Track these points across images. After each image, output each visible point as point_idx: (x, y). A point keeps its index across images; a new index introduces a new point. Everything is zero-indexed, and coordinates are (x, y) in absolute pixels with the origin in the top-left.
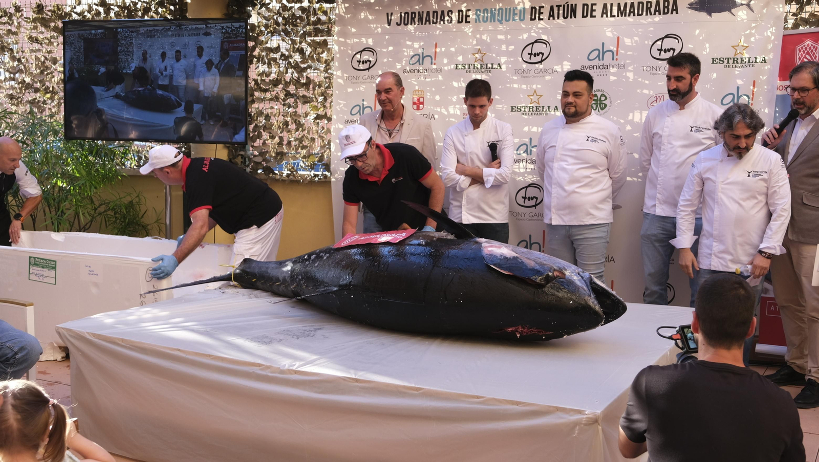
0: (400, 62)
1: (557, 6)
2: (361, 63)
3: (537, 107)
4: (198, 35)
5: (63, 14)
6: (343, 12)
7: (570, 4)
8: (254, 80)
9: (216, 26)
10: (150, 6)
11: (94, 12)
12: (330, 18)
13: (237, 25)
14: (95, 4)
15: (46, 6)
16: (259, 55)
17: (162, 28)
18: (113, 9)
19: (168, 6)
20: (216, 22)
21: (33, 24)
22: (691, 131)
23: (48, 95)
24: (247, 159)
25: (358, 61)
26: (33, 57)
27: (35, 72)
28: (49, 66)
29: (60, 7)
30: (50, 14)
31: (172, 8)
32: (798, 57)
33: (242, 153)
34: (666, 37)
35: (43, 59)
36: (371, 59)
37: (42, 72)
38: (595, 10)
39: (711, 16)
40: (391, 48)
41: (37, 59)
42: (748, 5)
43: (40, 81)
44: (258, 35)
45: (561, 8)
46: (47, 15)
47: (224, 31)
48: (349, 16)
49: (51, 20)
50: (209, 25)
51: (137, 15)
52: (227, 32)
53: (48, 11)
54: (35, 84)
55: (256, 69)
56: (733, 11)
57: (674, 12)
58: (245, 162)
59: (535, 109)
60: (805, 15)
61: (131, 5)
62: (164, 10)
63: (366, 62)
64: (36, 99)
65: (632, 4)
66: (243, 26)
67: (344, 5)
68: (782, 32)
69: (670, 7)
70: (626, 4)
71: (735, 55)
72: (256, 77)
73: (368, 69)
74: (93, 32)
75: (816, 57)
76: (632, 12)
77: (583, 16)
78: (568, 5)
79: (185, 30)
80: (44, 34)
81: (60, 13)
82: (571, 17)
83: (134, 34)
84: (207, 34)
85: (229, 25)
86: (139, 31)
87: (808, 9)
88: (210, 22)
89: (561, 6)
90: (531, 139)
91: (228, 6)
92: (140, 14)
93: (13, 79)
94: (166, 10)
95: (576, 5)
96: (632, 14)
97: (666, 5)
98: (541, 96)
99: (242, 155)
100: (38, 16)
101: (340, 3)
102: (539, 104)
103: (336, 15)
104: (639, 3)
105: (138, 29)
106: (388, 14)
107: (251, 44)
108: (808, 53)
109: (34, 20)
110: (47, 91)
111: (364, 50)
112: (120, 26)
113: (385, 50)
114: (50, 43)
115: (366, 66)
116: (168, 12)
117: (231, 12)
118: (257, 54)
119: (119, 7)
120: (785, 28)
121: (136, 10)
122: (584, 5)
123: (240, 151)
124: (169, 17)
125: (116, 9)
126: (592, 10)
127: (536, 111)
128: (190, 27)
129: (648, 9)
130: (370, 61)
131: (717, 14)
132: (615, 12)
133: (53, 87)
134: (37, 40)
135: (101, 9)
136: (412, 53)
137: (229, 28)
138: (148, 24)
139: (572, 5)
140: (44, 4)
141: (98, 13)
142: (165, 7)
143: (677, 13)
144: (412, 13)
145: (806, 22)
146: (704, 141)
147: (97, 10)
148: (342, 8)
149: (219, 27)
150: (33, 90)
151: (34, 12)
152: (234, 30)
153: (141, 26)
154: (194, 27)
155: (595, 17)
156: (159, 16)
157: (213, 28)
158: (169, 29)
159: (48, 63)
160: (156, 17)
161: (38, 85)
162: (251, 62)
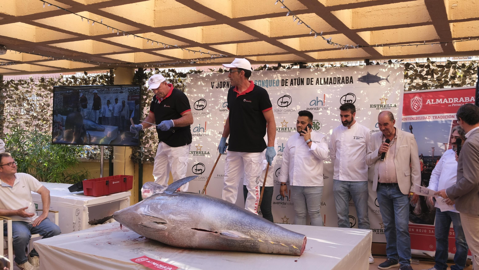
0: (217, 105)
1: (294, 79)
2: (199, 106)
3: (285, 128)
4: (117, 93)
5: (54, 83)
6: (190, 82)
7: (300, 78)
8: (146, 114)
9: (126, 88)
10: (96, 79)
11: (69, 82)
12: (183, 84)
13: (136, 88)
14: (70, 78)
15: (46, 79)
16: (149, 102)
17: (100, 89)
18: (78, 80)
19: (105, 79)
20: (126, 86)
21: (39, 88)
22: (354, 139)
23: (45, 122)
24: (141, 154)
25: (197, 105)
26: (38, 103)
27: (39, 111)
28: (46, 108)
29: (52, 79)
30: (47, 82)
31: (107, 80)
32: (412, 104)
33: (139, 151)
34: (348, 94)
35: (43, 104)
36: (203, 104)
37: (42, 111)
38: (313, 81)
39: (369, 84)
40: (213, 99)
41: (40, 104)
42: (387, 79)
43: (41, 115)
44: (148, 93)
45: (296, 80)
46: (46, 83)
47: (129, 91)
48: (192, 83)
49: (48, 86)
50: (122, 88)
51: (90, 83)
52: (131, 91)
53: (46, 81)
54: (38, 117)
55: (147, 109)
56: (380, 82)
57: (351, 83)
58: (140, 155)
59: (284, 129)
60: (414, 84)
61: (87, 78)
62: (103, 80)
63: (201, 106)
64: (38, 124)
65: (331, 79)
66: (138, 88)
67: (191, 78)
68: (403, 92)
69: (349, 80)
70: (328, 78)
71: (381, 103)
72: (147, 113)
73: (202, 109)
74: (68, 91)
75: (420, 105)
76: (331, 82)
77: (307, 84)
78: (300, 79)
79: (111, 90)
80: (44, 92)
81: (52, 82)
82: (301, 85)
83: (87, 93)
84: (121, 92)
85: (132, 88)
86: (89, 91)
87: (415, 81)
88: (123, 86)
89: (296, 79)
90: (283, 144)
91: (134, 78)
92: (91, 82)
93: (28, 114)
94: (104, 81)
95: (303, 79)
96: (331, 83)
97: (347, 79)
98: (287, 123)
99: (139, 152)
100: (41, 83)
101: (188, 77)
102: (286, 126)
103: (187, 83)
104: (334, 78)
105: (89, 90)
106: (212, 83)
107: (145, 97)
108: (416, 102)
109: (40, 86)
110: (44, 120)
111: (200, 100)
112: (80, 89)
113: (210, 100)
114: (47, 97)
115: (201, 108)
116: (105, 82)
117: (135, 82)
118: (148, 102)
119: (80, 79)
120: (405, 90)
121: (89, 81)
122: (307, 79)
123: (138, 149)
124: (105, 84)
125: (80, 80)
126: (312, 81)
127: (285, 130)
128: (113, 89)
129: (339, 81)
130: (203, 106)
131: (372, 83)
132: (322, 82)
133: (47, 118)
134: (40, 95)
135: (72, 80)
136: (223, 101)
137: (132, 89)
138: (94, 88)
139: (301, 79)
140: (45, 78)
141: (71, 82)
142: (103, 79)
143: (353, 83)
144: (224, 82)
145: (414, 87)
146: (361, 143)
147: (70, 80)
148: (189, 80)
149: (127, 89)
150: (37, 119)
151: (39, 82)
152: (134, 90)
153: (90, 89)
154: (115, 89)
155: (313, 84)
156: (100, 83)
157: (124, 90)
158: (103, 90)
159: (45, 107)
160: (99, 84)
161: (40, 117)
162: (145, 106)
